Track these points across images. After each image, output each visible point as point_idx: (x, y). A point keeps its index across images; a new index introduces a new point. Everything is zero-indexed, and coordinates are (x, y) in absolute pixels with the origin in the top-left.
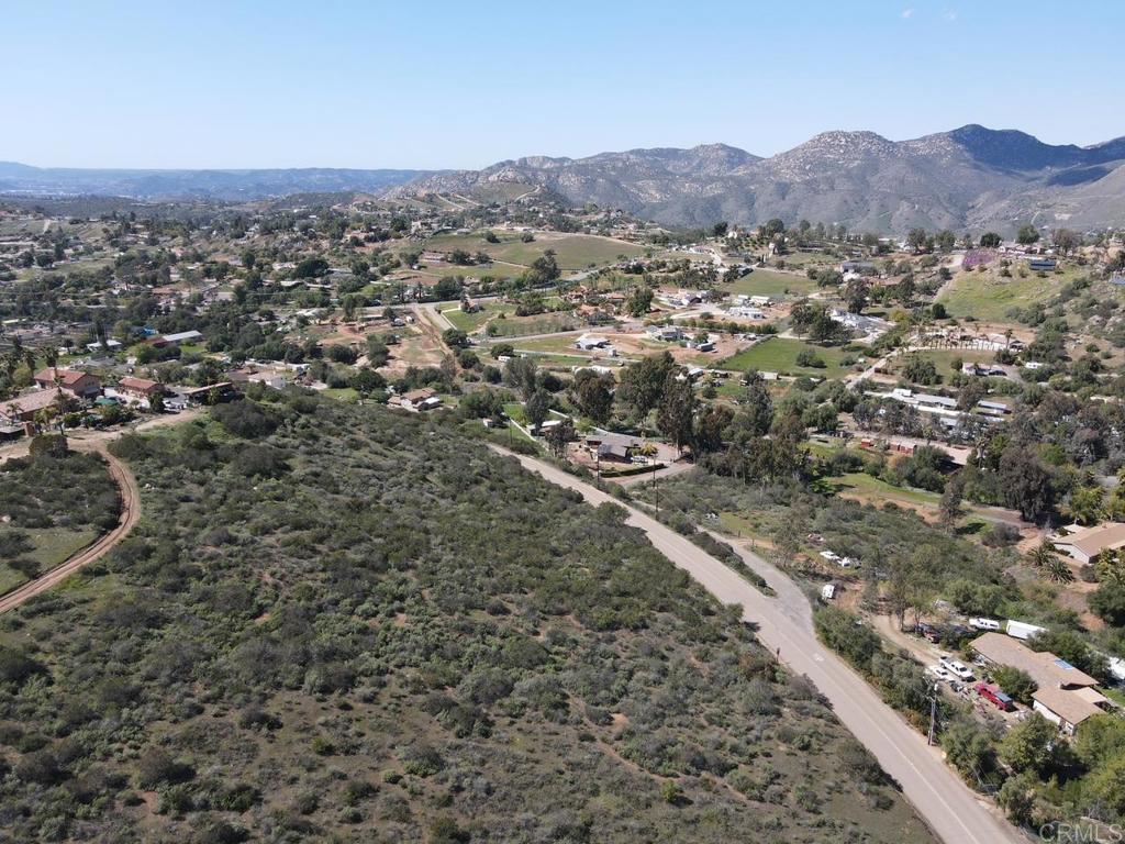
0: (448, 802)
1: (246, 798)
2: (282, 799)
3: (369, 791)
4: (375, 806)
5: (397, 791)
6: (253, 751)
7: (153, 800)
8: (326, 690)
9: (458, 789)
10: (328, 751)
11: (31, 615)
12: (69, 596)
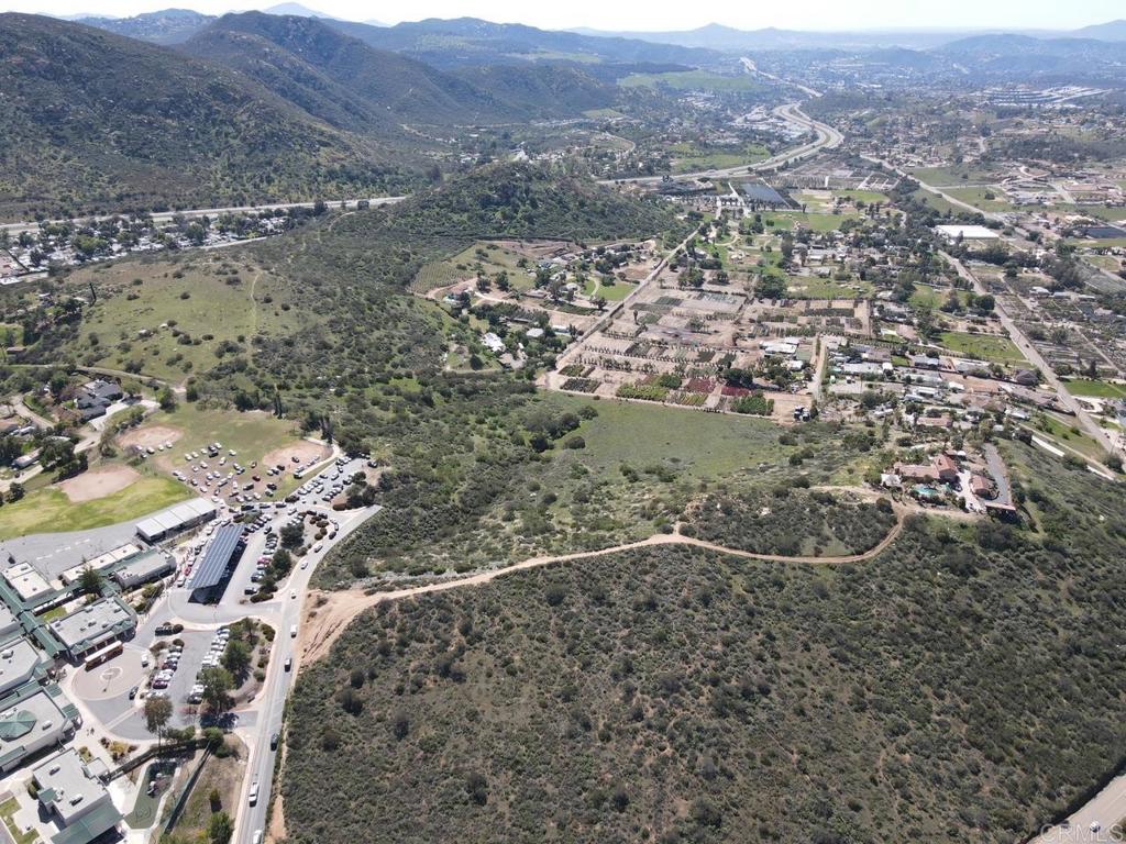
0: (815, 707)
1: (777, 657)
2: (782, 664)
3: (803, 685)
4: (798, 688)
5: (810, 693)
6: (794, 649)
7: (761, 636)
8: (834, 655)
9: (822, 708)
10: (810, 668)
11: (800, 568)
12: (816, 570)
